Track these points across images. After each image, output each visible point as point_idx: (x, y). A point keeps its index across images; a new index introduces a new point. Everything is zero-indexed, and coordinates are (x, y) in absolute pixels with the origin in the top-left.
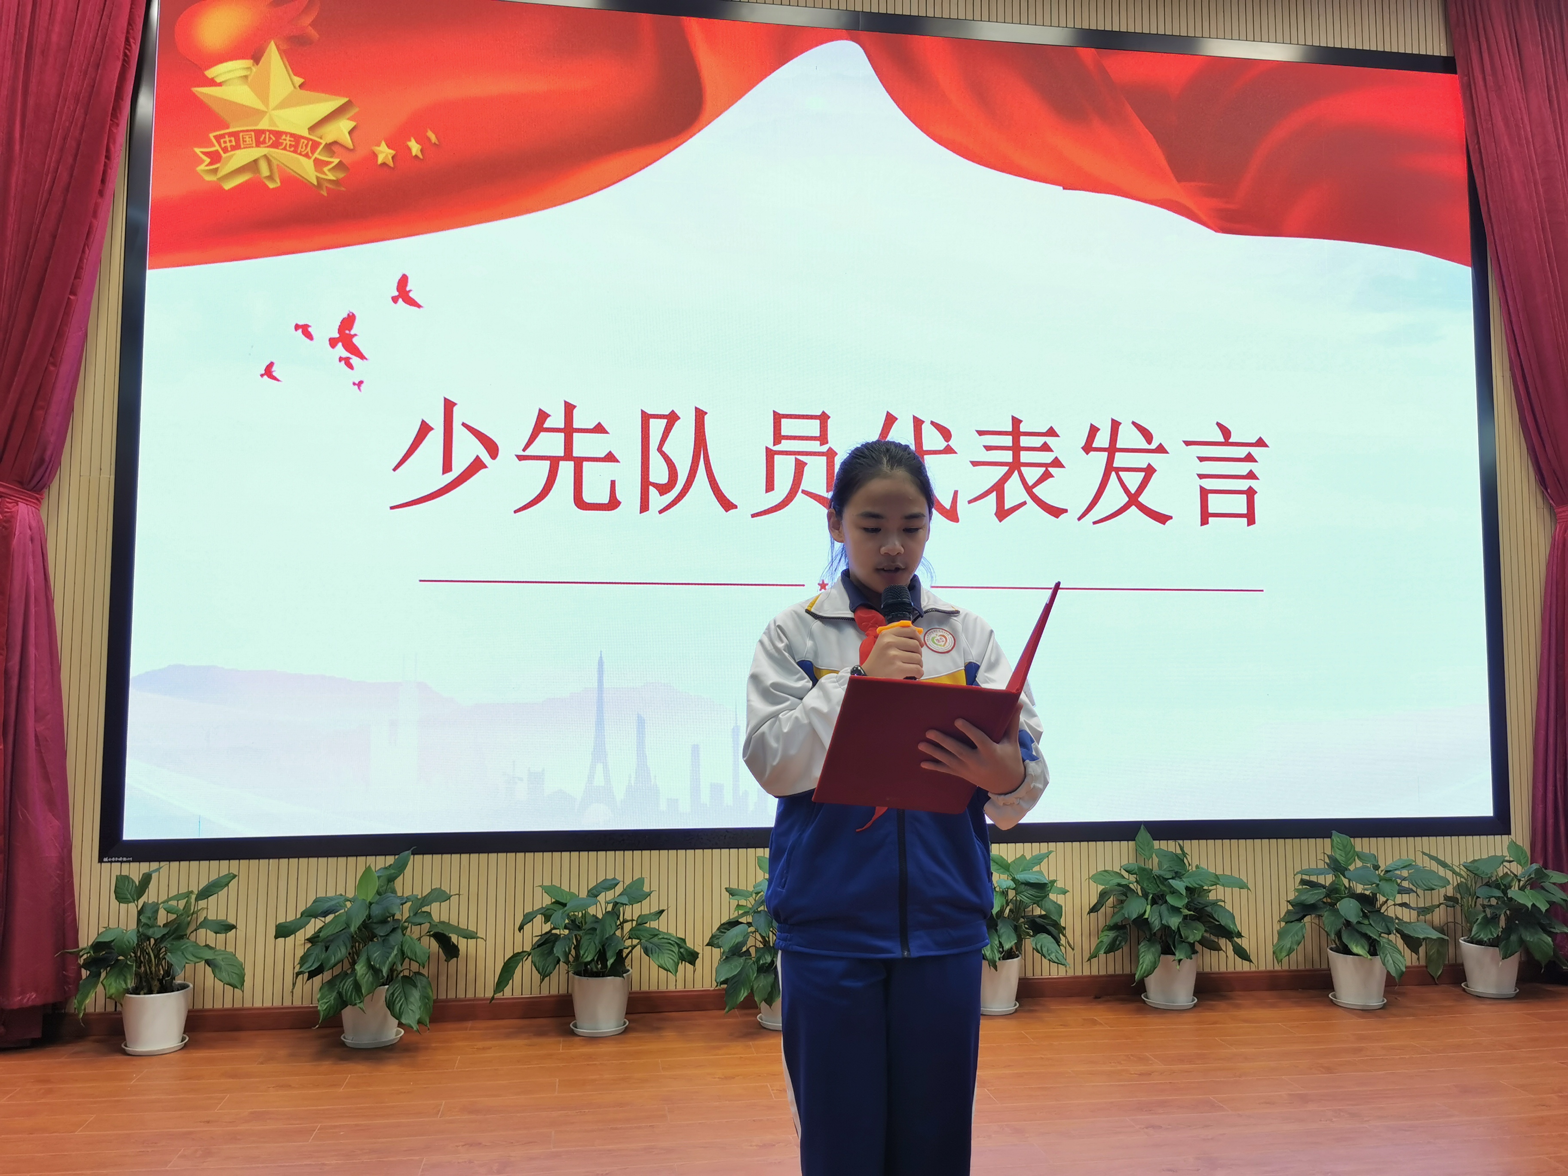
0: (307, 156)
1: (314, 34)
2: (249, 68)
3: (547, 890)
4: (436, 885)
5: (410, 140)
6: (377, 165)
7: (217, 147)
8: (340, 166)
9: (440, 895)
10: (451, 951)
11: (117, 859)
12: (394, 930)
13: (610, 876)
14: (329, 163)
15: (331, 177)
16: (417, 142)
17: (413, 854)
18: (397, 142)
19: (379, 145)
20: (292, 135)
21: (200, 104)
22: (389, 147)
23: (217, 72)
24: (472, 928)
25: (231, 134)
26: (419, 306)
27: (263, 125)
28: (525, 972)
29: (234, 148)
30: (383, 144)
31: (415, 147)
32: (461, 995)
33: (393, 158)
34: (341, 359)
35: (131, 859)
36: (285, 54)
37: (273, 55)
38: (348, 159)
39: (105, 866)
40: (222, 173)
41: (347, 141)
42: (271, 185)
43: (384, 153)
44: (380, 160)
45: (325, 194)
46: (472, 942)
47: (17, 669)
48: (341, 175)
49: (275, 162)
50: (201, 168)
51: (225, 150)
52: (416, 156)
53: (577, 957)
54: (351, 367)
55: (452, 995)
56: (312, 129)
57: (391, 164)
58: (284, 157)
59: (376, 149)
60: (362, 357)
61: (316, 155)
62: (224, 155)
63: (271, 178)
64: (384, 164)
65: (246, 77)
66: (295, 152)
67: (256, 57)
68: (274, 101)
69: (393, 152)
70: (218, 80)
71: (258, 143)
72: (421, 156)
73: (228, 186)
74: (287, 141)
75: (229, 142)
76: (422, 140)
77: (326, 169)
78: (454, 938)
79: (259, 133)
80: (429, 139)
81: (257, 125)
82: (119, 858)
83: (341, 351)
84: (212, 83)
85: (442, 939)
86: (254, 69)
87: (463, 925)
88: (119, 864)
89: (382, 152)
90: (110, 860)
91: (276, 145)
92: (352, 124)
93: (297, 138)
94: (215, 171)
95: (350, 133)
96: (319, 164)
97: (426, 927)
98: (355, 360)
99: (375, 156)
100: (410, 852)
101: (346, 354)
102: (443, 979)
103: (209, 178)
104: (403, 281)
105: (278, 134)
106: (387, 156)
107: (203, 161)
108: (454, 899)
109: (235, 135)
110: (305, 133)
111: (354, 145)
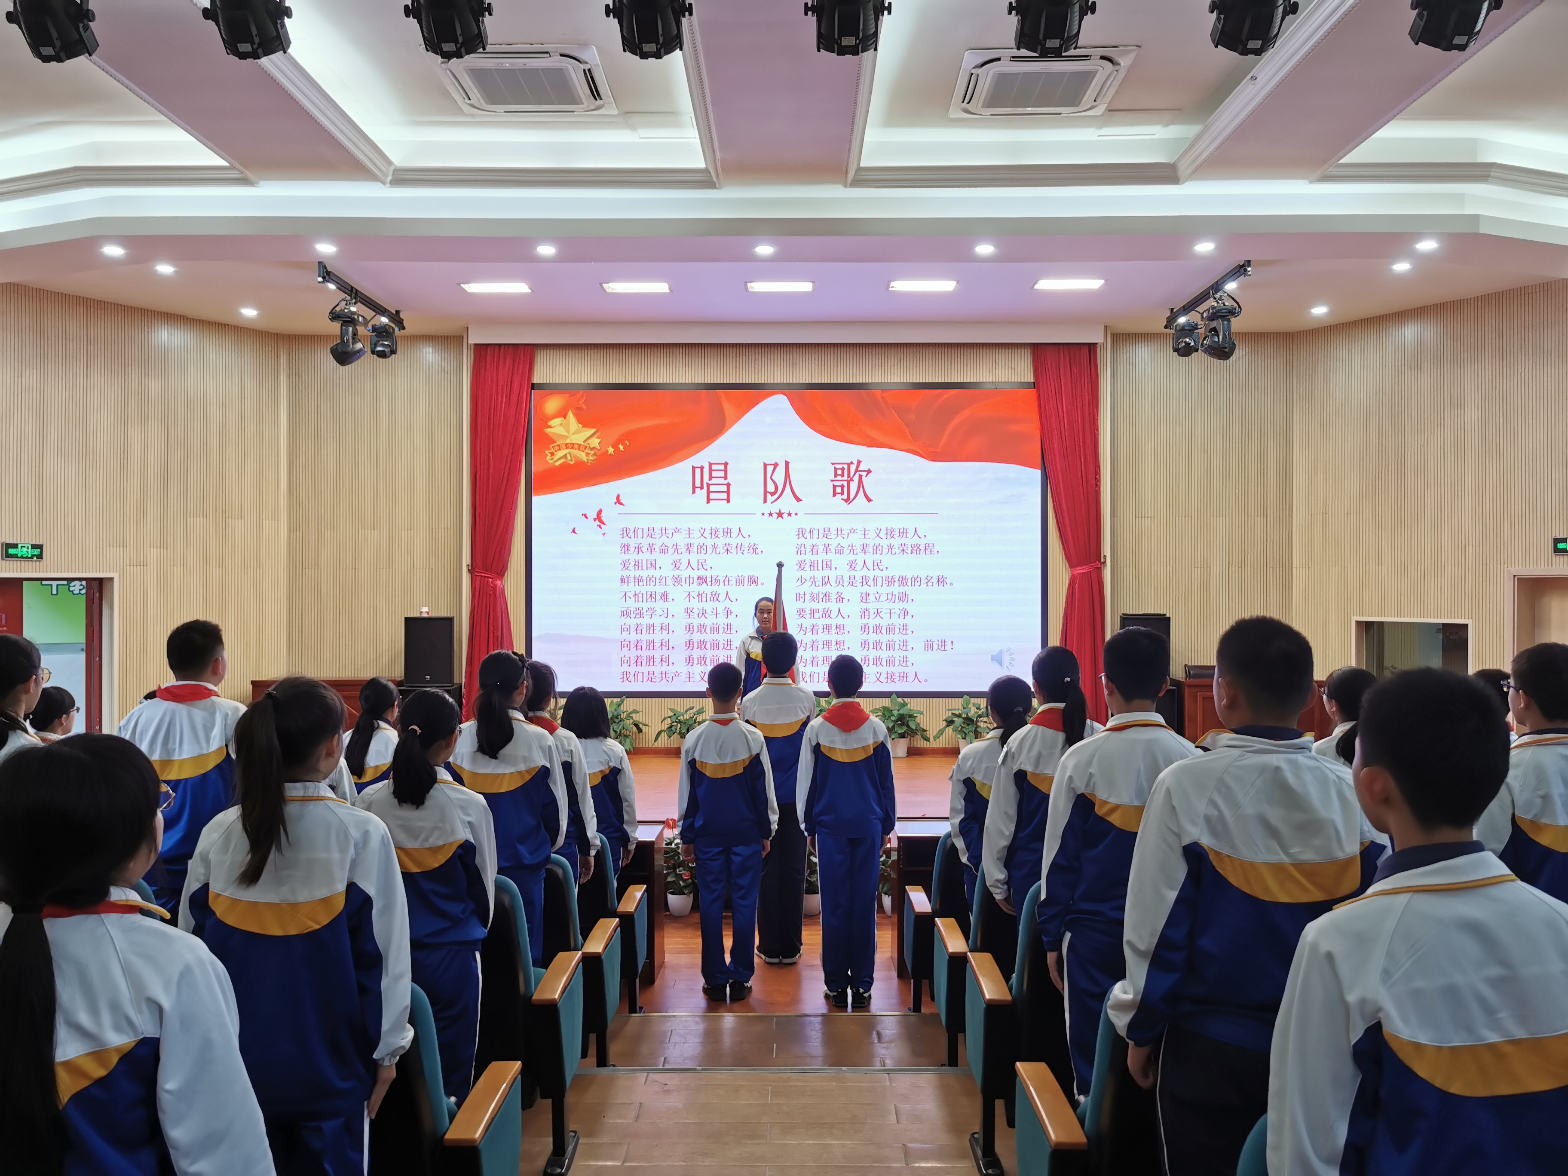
0: (583, 451)
1: (584, 407)
2: (562, 421)
3: (671, 710)
4: (635, 708)
5: (620, 445)
6: (608, 455)
7: (553, 450)
8: (595, 454)
9: (636, 712)
10: (640, 730)
12: (621, 721)
13: (692, 706)
14: (590, 454)
15: (592, 458)
16: (622, 445)
17: (626, 698)
18: (615, 446)
20: (578, 444)
21: (547, 435)
22: (612, 448)
23: (552, 423)
24: (647, 723)
25: (557, 445)
26: (623, 505)
27: (568, 441)
28: (664, 736)
29: (558, 450)
30: (610, 447)
31: (621, 447)
32: (644, 746)
33: (614, 452)
34: (598, 526)
36: (575, 415)
37: (570, 415)
38: (598, 453)
40: (555, 459)
42: (572, 463)
44: (609, 453)
45: (589, 464)
46: (647, 727)
47: (500, 635)
48: (595, 457)
49: (572, 455)
50: (548, 458)
51: (556, 451)
53: (680, 731)
54: (601, 528)
55: (641, 746)
56: (585, 441)
57: (613, 454)
58: (575, 452)
60: (604, 524)
61: (587, 451)
62: (555, 453)
63: (571, 460)
64: (611, 454)
65: (561, 424)
66: (579, 450)
67: (565, 417)
68: (572, 431)
69: (613, 450)
70: (552, 426)
71: (567, 448)
72: (623, 449)
73: (557, 464)
74: (576, 446)
75: (557, 448)
76: (624, 444)
77: (590, 456)
78: (641, 726)
79: (567, 444)
80: (626, 443)
81: (566, 440)
83: (597, 522)
84: (550, 427)
85: (637, 725)
86: (564, 421)
87: (644, 722)
91: (572, 448)
92: (599, 440)
93: (580, 445)
94: (552, 459)
96: (587, 454)
97: (631, 721)
98: (602, 526)
99: (607, 450)
100: (624, 697)
102: (638, 740)
103: (551, 462)
105: (573, 444)
106: (611, 451)
107: (548, 455)
108: (641, 713)
109: (559, 445)
110: (582, 443)
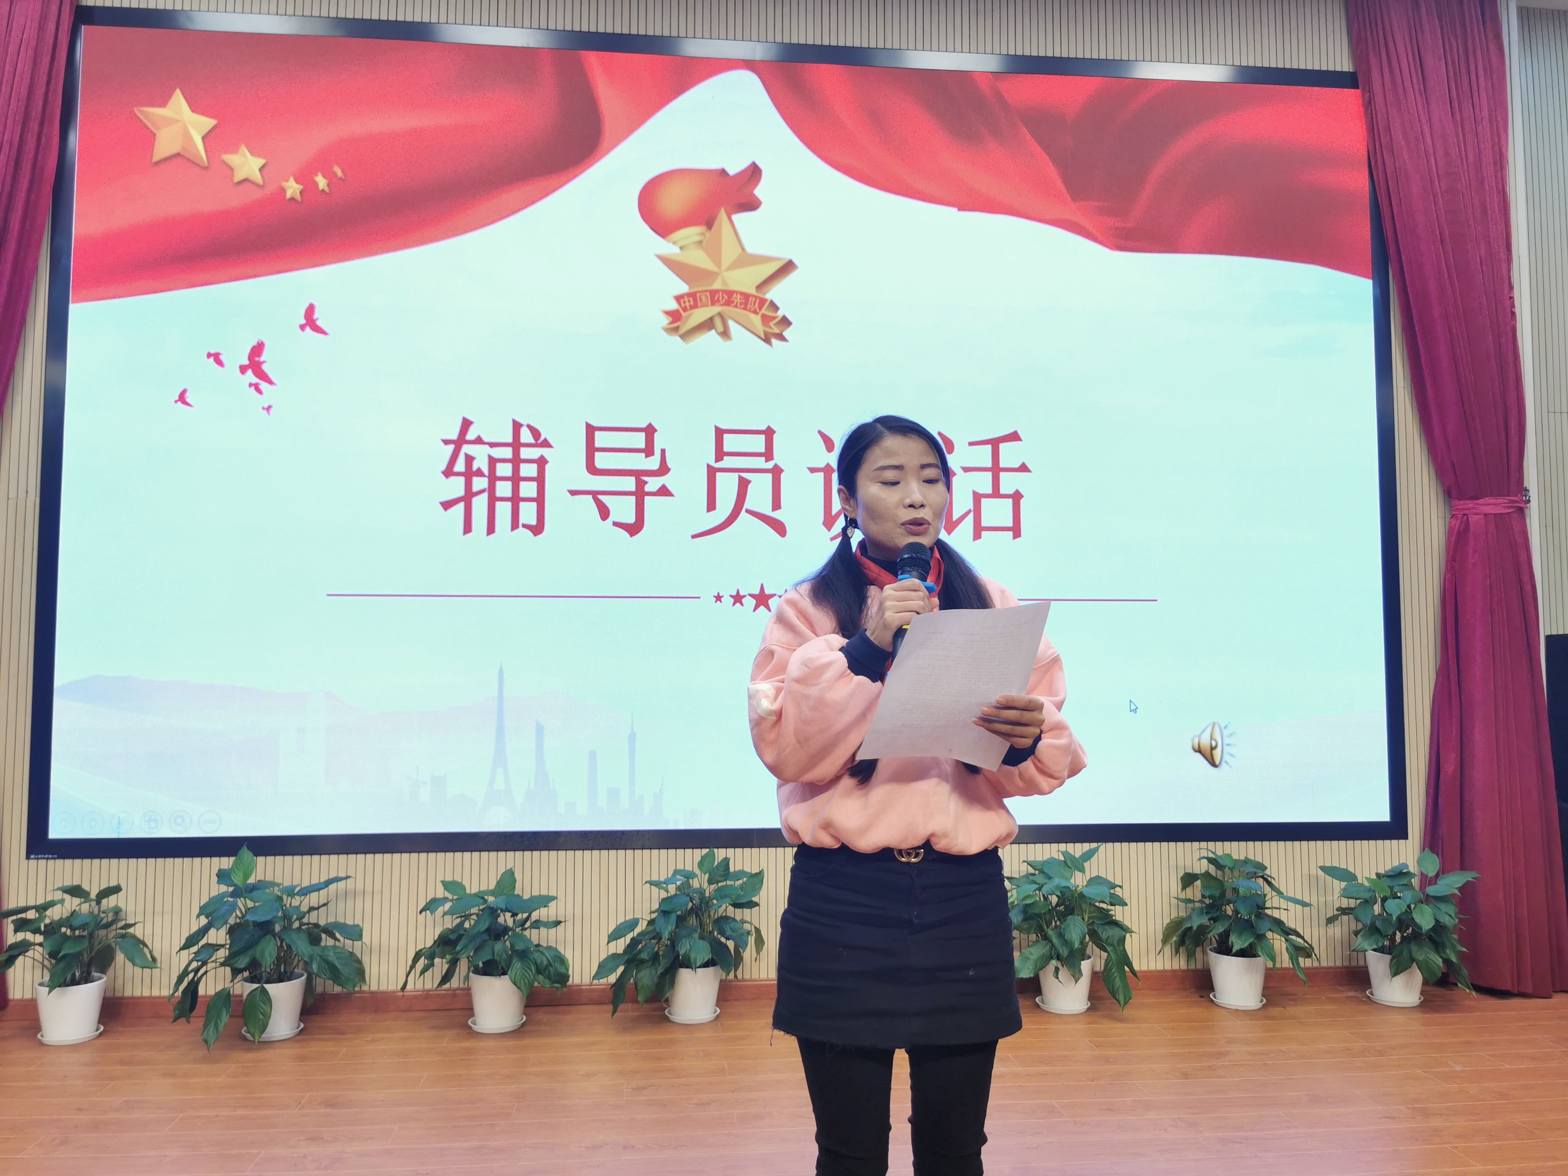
5: (317, 175)
6: (285, 199)
11: (43, 856)
16: (324, 177)
18: (305, 178)
19: (287, 181)
22: (297, 182)
26: (325, 333)
30: (292, 180)
31: (322, 182)
33: (301, 192)
34: (251, 385)
35: (56, 856)
39: (33, 863)
41: (257, 177)
43: (293, 188)
44: (289, 195)
52: (323, 190)
54: (258, 390)
57: (298, 197)
59: (285, 184)
60: (270, 382)
64: (292, 199)
69: (300, 187)
72: (327, 189)
76: (329, 175)
80: (335, 174)
82: (45, 855)
88: (45, 861)
89: (290, 187)
90: (36, 857)
92: (261, 162)
95: (261, 170)
99: (283, 191)
101: (255, 380)
104: (310, 311)
106: (294, 191)
111: (264, 183)
